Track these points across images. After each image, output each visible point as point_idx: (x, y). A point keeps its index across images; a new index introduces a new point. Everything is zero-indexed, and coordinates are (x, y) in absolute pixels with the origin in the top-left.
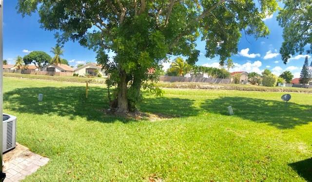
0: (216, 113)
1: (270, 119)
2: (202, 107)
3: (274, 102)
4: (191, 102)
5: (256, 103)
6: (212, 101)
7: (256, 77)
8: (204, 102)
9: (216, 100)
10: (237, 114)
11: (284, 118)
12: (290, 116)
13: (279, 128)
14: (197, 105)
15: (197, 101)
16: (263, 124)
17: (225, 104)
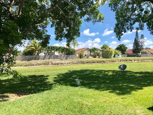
0: (66, 85)
1: (110, 87)
2: (55, 81)
3: (113, 71)
4: (46, 78)
5: (98, 73)
6: (63, 74)
7: (96, 51)
8: (56, 76)
9: (66, 73)
10: (83, 84)
11: (122, 85)
12: (127, 83)
13: (119, 94)
14: (50, 80)
15: (51, 77)
16: (106, 91)
17: (73, 76)
